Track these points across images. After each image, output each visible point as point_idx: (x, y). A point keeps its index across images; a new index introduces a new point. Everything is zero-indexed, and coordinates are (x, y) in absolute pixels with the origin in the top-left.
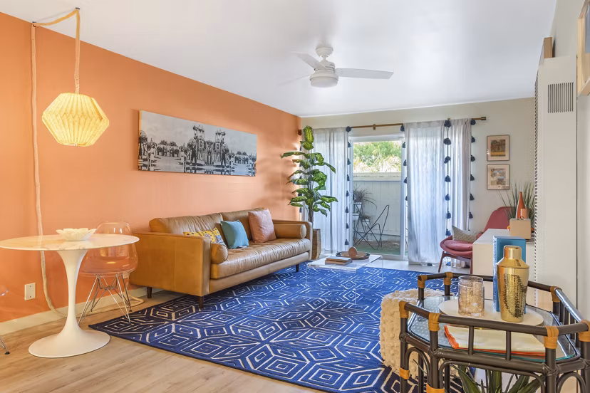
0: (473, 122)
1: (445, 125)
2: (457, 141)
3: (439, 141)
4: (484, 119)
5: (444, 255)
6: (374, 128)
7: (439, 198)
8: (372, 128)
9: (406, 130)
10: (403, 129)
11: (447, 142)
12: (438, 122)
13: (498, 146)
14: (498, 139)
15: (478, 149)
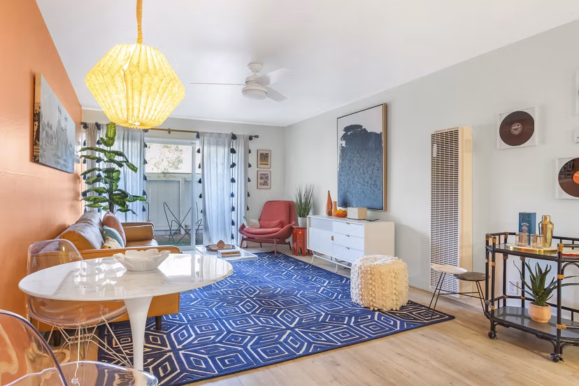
0: (251, 138)
1: (232, 138)
2: (240, 150)
3: (227, 150)
4: (257, 137)
5: (243, 239)
6: (169, 132)
7: (227, 196)
8: (167, 132)
9: (201, 138)
10: (198, 136)
11: (233, 151)
12: (227, 134)
13: (264, 157)
14: (264, 152)
15: (253, 159)
